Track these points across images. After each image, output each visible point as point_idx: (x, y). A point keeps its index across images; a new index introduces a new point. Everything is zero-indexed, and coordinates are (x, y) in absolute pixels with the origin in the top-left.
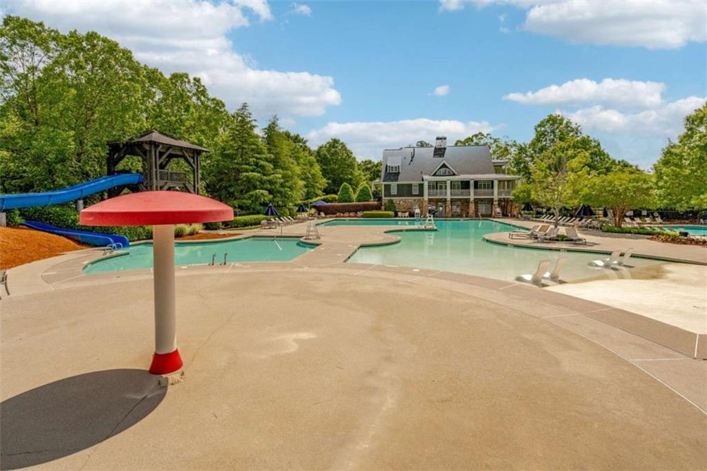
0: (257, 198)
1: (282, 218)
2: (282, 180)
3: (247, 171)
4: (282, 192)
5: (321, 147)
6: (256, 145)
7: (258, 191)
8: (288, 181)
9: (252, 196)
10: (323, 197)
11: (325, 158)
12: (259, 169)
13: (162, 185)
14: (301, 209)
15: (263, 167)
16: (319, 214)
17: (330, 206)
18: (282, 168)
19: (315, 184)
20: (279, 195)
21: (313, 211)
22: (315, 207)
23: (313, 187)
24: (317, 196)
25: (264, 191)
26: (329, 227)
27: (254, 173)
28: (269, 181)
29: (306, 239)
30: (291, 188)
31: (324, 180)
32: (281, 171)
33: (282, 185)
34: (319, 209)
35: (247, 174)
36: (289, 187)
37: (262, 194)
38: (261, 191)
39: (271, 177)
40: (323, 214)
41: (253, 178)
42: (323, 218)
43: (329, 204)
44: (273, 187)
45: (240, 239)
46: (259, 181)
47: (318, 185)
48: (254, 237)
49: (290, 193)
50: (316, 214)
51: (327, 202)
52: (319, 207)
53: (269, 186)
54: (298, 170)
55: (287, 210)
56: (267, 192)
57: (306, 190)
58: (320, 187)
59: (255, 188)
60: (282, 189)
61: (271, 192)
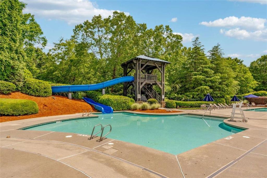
0: (202, 91)
1: (219, 104)
2: (220, 80)
3: (195, 75)
4: (220, 88)
5: (253, 63)
6: (203, 60)
7: (202, 86)
8: (225, 81)
9: (199, 90)
10: (254, 93)
11: (256, 69)
12: (204, 74)
13: (142, 82)
14: (235, 99)
15: (206, 72)
16: (250, 104)
17: (260, 99)
18: (221, 73)
19: (248, 84)
20: (218, 90)
21: (245, 101)
22: (246, 99)
23: (246, 86)
24: (249, 92)
25: (206, 87)
26: (258, 112)
27: (200, 76)
28: (211, 81)
29: (229, 121)
30: (227, 85)
31: (255, 82)
32: (220, 74)
33: (220, 83)
34: (250, 101)
35: (196, 77)
36: (226, 85)
37: (206, 89)
38: (204, 87)
39: (212, 78)
40: (253, 104)
41: (199, 79)
42: (254, 106)
43: (260, 97)
44: (213, 85)
45: (177, 115)
46: (204, 81)
47: (250, 85)
48: (189, 114)
49: (226, 88)
50: (248, 104)
51: (258, 96)
52: (251, 99)
53: (210, 84)
54: (233, 74)
55: (224, 99)
56: (209, 87)
57: (239, 87)
58: (252, 86)
59: (201, 85)
60: (220, 86)
61: (211, 87)
